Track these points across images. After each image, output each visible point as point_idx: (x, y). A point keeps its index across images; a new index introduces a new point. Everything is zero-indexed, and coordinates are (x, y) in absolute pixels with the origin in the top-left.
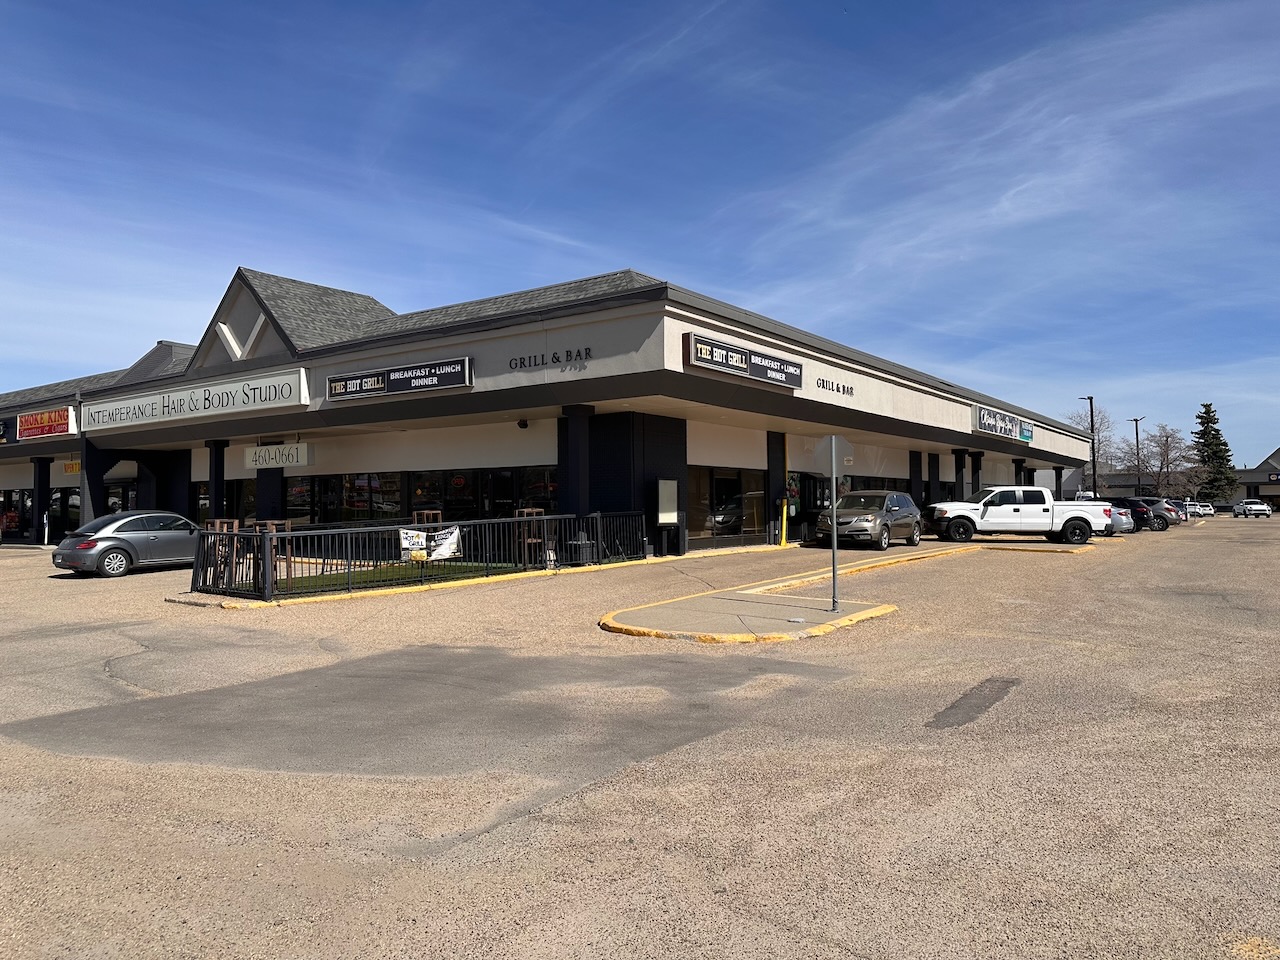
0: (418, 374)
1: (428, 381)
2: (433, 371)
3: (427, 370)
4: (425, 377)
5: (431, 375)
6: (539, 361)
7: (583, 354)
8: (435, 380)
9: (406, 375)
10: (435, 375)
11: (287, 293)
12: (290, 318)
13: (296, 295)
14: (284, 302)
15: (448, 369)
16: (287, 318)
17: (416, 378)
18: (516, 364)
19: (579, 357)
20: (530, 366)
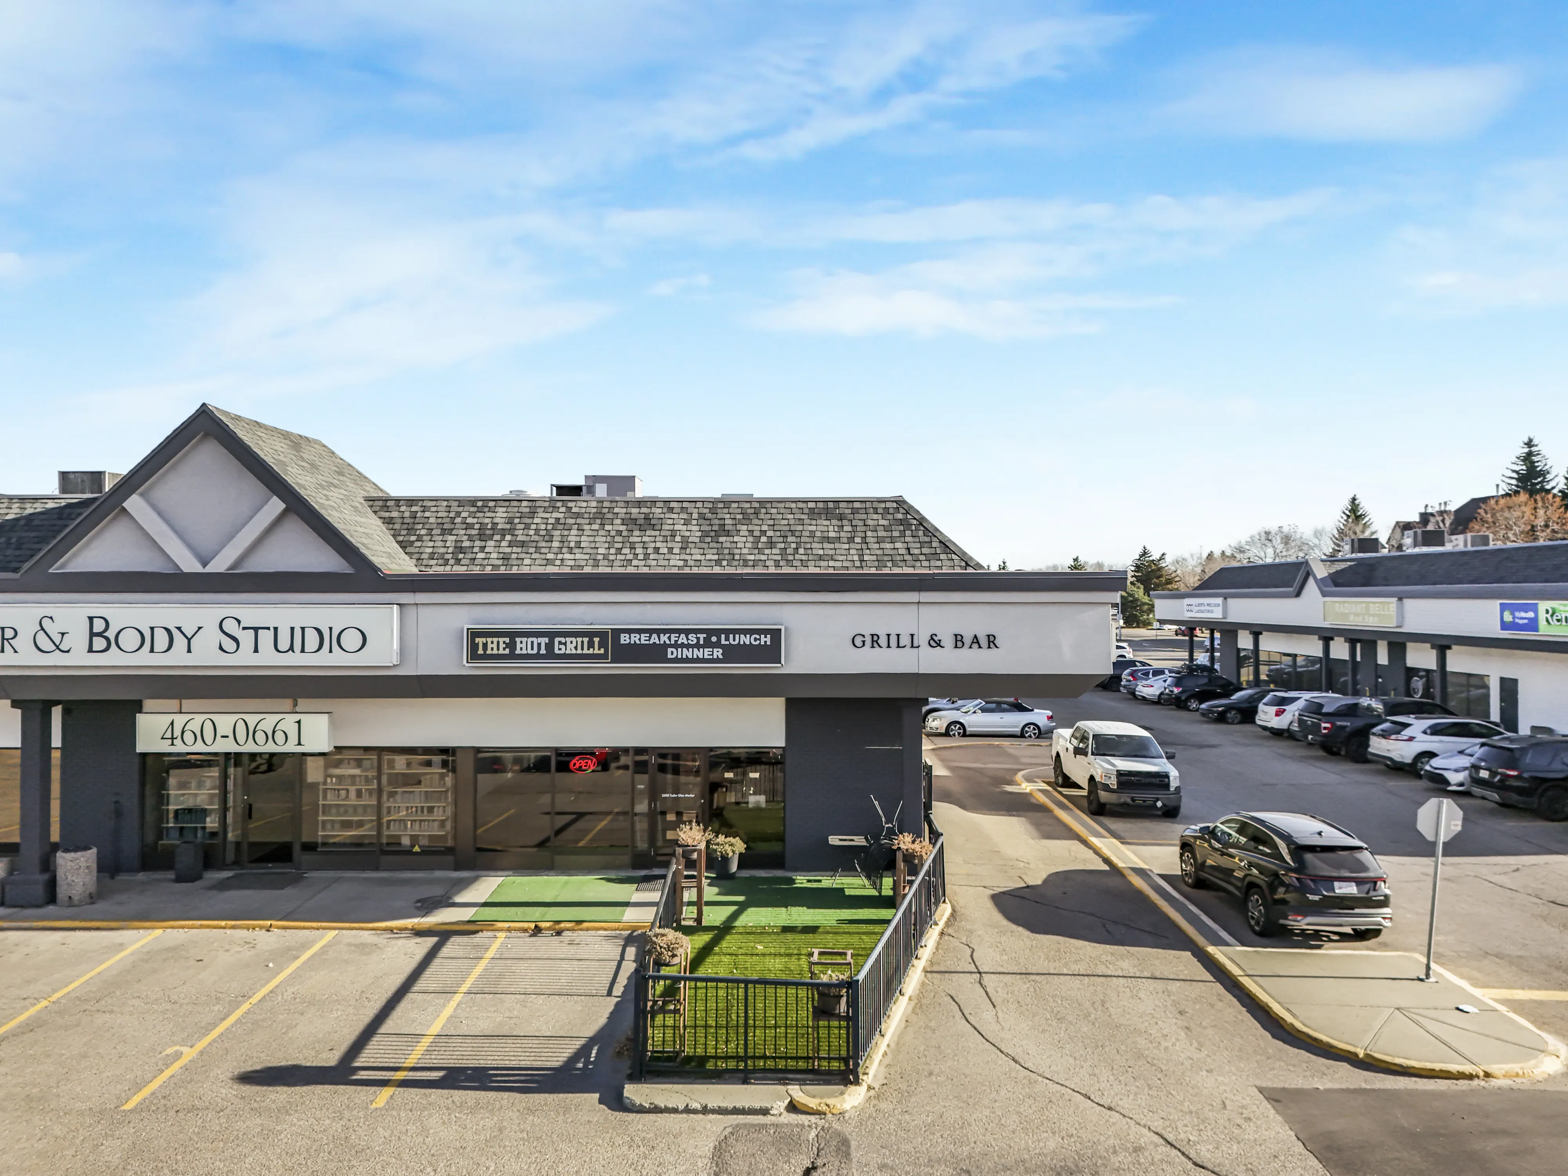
0: (683, 639)
1: (706, 653)
2: (714, 639)
3: (702, 636)
4: (697, 646)
5: (708, 644)
6: (905, 640)
7: (984, 642)
8: (718, 653)
9: (654, 639)
10: (718, 645)
15: (745, 640)
17: (676, 646)
18: (864, 642)
19: (975, 646)
20: (889, 646)
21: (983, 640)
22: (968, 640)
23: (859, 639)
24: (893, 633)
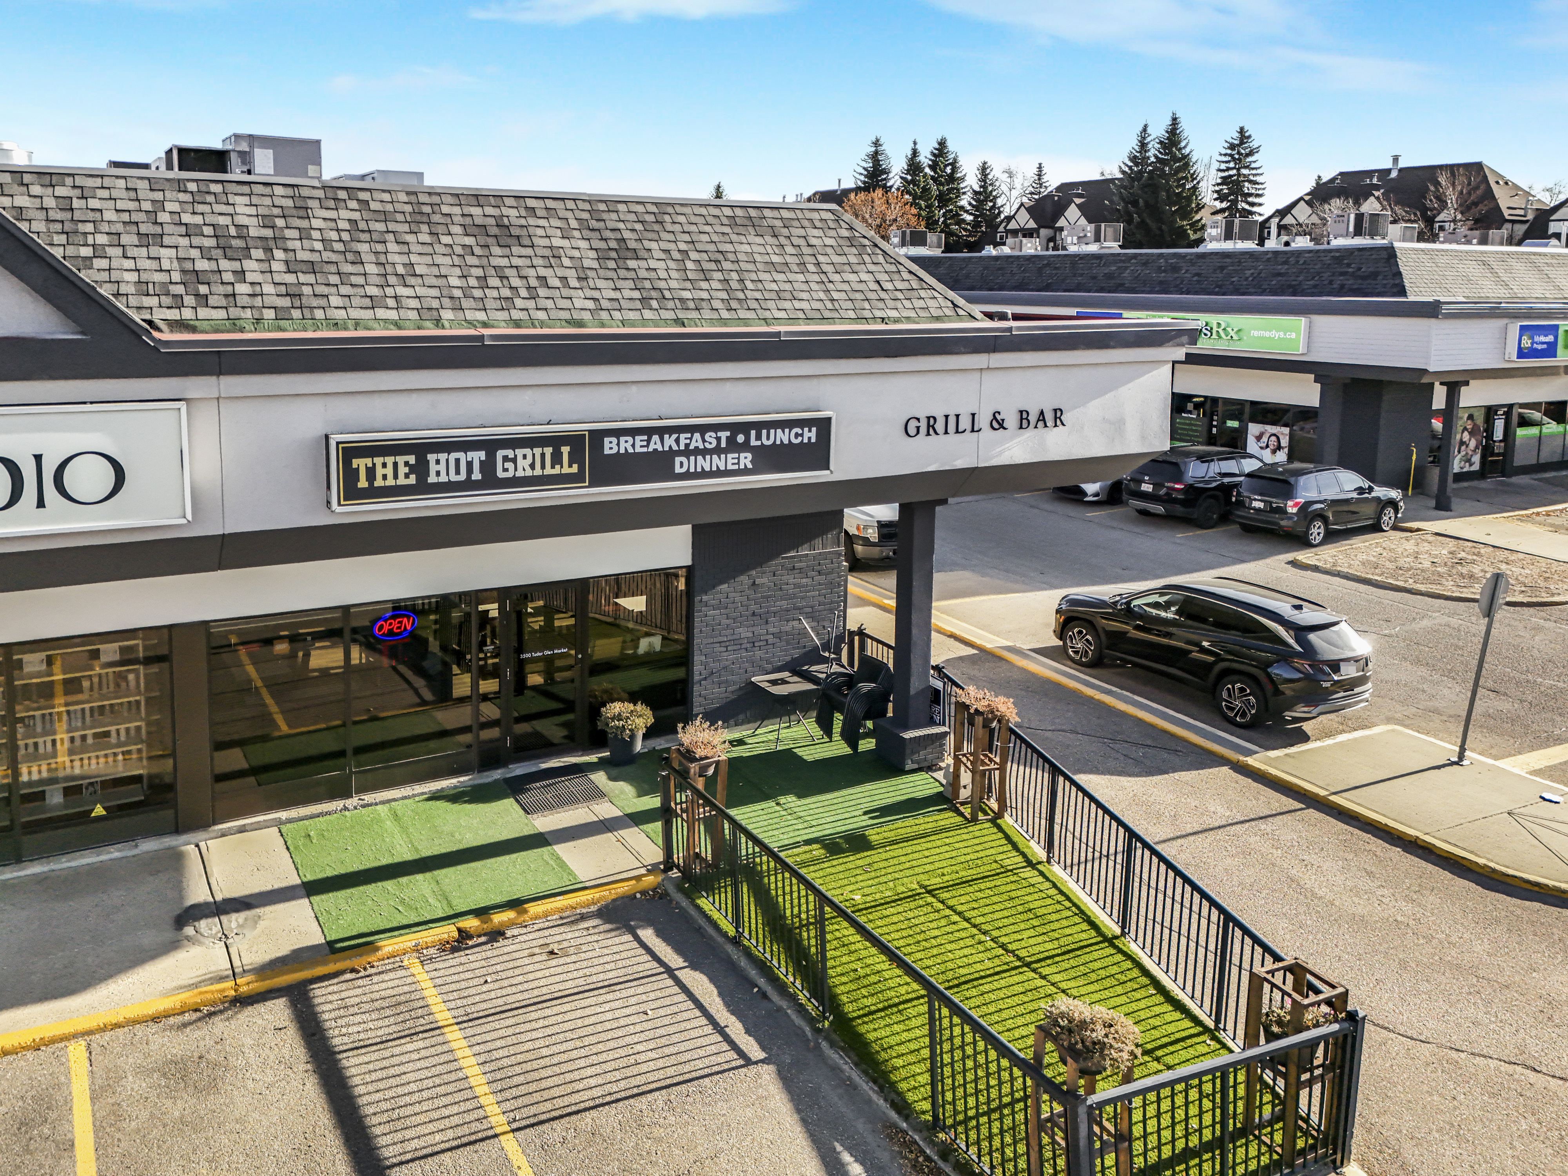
0: (697, 441)
1: (730, 461)
2: (741, 438)
3: (724, 435)
4: (718, 451)
5: (733, 446)
6: (965, 423)
8: (746, 460)
9: (655, 444)
10: (746, 447)
15: (783, 436)
17: (687, 452)
18: (918, 428)
19: (1041, 424)
21: (1049, 417)
23: (913, 424)
24: (952, 413)
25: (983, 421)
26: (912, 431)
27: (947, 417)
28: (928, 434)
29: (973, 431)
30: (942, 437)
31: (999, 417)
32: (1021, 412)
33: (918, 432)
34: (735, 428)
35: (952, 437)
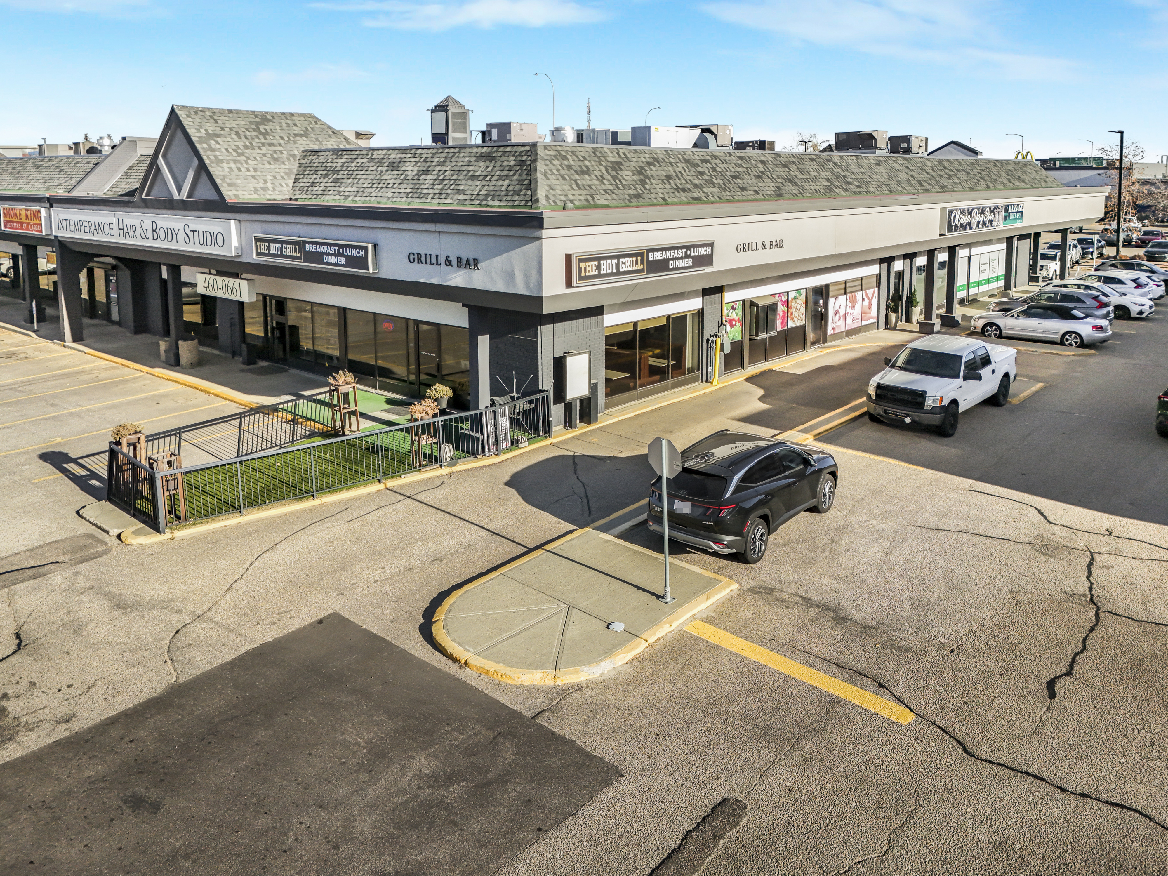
0: (329, 251)
1: (339, 260)
2: (341, 251)
3: (336, 248)
4: (335, 255)
5: (340, 255)
6: (434, 259)
8: (343, 260)
9: (318, 248)
10: (343, 255)
11: (222, 129)
12: (222, 161)
13: (231, 129)
14: (217, 143)
15: (354, 252)
16: (219, 161)
17: (327, 254)
18: (414, 258)
19: (468, 266)
20: (426, 263)
21: (472, 262)
22: (464, 261)
23: (412, 256)
24: (428, 253)
25: (442, 260)
26: (412, 260)
27: (426, 255)
28: (418, 263)
29: (437, 264)
30: (424, 265)
31: (449, 259)
32: (458, 258)
33: (414, 261)
34: (341, 246)
35: (429, 266)
